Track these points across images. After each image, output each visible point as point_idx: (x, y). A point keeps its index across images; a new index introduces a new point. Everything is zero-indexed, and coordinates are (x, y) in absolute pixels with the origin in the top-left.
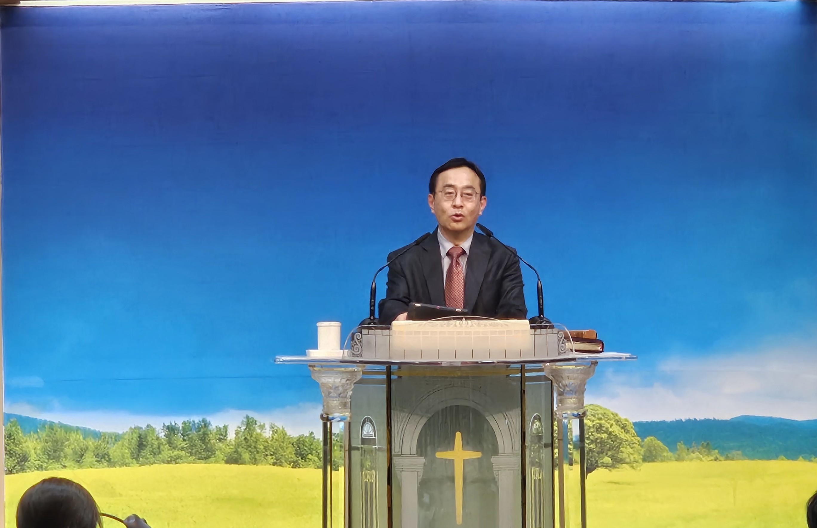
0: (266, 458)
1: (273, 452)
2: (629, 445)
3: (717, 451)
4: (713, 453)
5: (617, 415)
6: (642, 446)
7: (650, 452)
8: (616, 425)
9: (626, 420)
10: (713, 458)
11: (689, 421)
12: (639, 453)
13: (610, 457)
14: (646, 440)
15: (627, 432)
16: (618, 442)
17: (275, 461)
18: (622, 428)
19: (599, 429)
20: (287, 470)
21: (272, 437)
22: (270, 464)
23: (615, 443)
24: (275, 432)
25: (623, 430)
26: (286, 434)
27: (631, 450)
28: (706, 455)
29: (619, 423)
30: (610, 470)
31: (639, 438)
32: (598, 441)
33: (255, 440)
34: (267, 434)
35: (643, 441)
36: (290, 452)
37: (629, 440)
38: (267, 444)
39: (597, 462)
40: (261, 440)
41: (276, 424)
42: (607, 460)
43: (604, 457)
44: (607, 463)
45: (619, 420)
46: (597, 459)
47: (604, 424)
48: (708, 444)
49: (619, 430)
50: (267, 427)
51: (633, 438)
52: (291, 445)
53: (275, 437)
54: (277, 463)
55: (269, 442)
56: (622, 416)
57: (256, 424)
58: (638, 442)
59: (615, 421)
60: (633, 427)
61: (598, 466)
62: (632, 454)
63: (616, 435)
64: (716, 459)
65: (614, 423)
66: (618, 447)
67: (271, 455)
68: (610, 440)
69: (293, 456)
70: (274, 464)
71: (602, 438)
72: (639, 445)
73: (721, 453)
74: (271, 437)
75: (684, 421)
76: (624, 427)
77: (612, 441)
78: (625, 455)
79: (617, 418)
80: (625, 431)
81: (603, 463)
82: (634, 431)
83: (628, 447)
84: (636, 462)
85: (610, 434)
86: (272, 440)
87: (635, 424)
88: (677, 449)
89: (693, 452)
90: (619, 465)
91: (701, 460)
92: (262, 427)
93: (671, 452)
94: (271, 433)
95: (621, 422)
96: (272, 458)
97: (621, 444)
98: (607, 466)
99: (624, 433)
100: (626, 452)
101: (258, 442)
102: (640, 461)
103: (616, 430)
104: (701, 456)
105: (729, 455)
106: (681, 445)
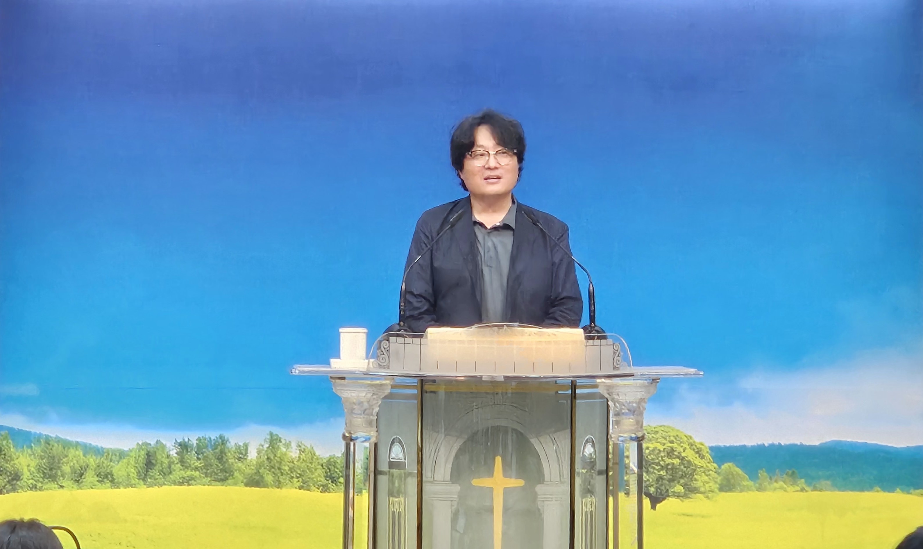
0: (292, 481)
1: (299, 474)
2: (704, 472)
3: (803, 480)
4: (799, 482)
5: (691, 437)
6: (719, 474)
7: (728, 480)
8: (690, 448)
9: (702, 445)
10: (799, 489)
11: (772, 446)
12: (716, 482)
13: (682, 486)
14: (723, 467)
15: (702, 457)
16: (692, 469)
17: (302, 484)
18: (697, 452)
19: (670, 453)
20: (315, 495)
21: (299, 457)
22: (296, 488)
23: (689, 469)
24: (302, 451)
25: (697, 455)
26: (314, 455)
27: (706, 478)
28: (791, 485)
29: (694, 446)
30: (681, 500)
31: (715, 465)
32: (670, 467)
33: (278, 460)
34: (294, 453)
35: (720, 467)
36: (319, 475)
37: (705, 466)
38: (293, 465)
39: (667, 490)
40: (286, 460)
41: (303, 442)
42: (679, 489)
43: (675, 486)
44: (679, 493)
45: (693, 443)
46: (668, 488)
47: (676, 448)
48: (793, 472)
49: (692, 455)
50: (294, 445)
51: (709, 465)
52: (320, 467)
53: (302, 457)
54: (304, 486)
55: (295, 463)
56: (697, 440)
57: (280, 441)
58: (715, 468)
59: (688, 445)
60: (709, 451)
61: (668, 496)
62: (708, 483)
63: (689, 462)
64: (802, 490)
65: (688, 447)
66: (692, 475)
67: (298, 478)
68: (682, 467)
69: (323, 479)
70: (301, 488)
71: (673, 463)
72: (715, 472)
73: (809, 485)
74: (297, 457)
75: (766, 445)
76: (699, 452)
77: (685, 467)
78: (699, 484)
79: (691, 441)
80: (699, 457)
81: (674, 492)
82: (710, 457)
83: (703, 474)
84: (713, 492)
85: (683, 459)
86: (298, 461)
87: (711, 448)
88: (758, 478)
89: (776, 481)
90: (693, 495)
91: (785, 491)
92: (288, 445)
93: (752, 480)
94: (298, 452)
95: (696, 446)
96: (299, 481)
97: (695, 470)
98: (678, 496)
99: (698, 457)
100: (700, 480)
101: (283, 463)
102: (717, 491)
103: (690, 455)
104: (785, 486)
105: (817, 485)
106: (762, 474)
